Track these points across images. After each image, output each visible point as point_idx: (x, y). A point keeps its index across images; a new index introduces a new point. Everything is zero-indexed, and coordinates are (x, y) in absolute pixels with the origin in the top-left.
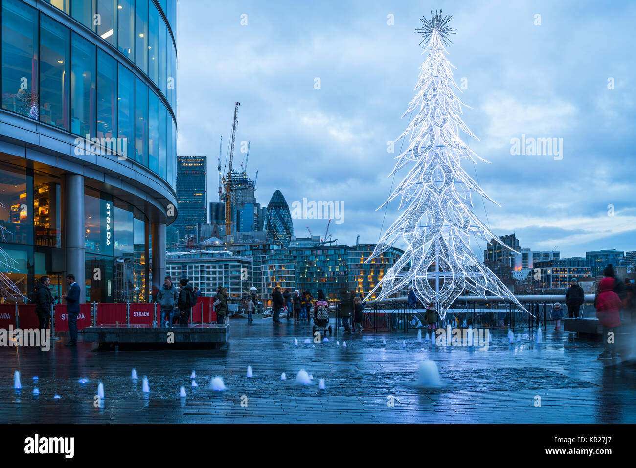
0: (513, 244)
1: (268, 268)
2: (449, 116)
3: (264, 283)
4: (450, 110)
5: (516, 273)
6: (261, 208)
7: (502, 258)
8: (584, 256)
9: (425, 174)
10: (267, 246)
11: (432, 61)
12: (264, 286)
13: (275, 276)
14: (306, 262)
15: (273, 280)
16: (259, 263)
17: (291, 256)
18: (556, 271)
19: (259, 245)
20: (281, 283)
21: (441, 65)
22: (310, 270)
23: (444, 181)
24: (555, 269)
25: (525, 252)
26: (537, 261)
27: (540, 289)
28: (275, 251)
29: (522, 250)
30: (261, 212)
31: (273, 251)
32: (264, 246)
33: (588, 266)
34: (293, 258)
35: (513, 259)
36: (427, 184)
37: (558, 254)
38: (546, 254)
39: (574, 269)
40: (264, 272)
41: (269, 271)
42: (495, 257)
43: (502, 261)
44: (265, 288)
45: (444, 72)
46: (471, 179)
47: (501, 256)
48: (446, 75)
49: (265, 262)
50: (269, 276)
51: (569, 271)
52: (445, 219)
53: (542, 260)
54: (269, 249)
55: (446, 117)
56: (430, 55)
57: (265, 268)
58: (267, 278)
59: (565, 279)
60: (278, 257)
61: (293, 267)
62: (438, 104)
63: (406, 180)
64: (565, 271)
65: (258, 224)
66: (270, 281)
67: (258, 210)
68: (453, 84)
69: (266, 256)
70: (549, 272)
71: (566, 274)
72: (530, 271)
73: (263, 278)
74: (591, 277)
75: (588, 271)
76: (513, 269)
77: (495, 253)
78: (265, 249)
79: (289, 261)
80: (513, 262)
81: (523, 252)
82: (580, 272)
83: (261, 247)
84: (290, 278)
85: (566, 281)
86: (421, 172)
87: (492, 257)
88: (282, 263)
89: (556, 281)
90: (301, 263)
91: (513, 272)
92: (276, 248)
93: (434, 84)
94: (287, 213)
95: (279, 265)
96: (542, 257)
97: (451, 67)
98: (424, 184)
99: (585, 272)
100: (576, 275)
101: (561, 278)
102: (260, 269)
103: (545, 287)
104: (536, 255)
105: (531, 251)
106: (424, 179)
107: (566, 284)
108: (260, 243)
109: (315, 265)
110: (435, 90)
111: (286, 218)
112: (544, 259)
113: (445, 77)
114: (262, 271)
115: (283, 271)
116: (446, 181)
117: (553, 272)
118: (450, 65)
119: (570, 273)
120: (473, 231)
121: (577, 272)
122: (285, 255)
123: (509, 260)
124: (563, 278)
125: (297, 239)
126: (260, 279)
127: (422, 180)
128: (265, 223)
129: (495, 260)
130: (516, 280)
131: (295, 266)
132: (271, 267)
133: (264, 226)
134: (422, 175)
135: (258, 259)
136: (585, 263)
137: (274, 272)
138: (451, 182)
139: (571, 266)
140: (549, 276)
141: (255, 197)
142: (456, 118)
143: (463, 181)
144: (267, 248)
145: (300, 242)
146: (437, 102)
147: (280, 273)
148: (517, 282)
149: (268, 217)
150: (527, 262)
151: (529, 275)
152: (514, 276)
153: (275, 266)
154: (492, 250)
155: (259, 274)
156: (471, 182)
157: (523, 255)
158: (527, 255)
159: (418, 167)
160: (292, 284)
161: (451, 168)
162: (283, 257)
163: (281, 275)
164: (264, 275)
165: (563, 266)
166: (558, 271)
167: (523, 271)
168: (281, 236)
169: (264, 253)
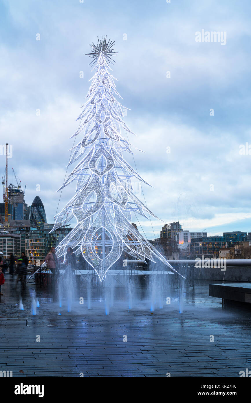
0: (178, 227)
1: (29, 241)
2: (111, 116)
3: (27, 250)
4: (112, 111)
5: (180, 245)
6: (28, 206)
7: (171, 236)
8: (222, 235)
9: (92, 161)
10: (29, 228)
11: (98, 75)
12: (27, 252)
13: (33, 246)
14: (52, 238)
15: (32, 248)
16: (24, 238)
17: (43, 234)
18: (205, 244)
19: (24, 228)
20: (37, 250)
21: (106, 78)
22: (54, 243)
23: (106, 166)
24: (204, 243)
25: (186, 233)
26: (193, 238)
27: (195, 255)
28: (34, 231)
29: (184, 231)
30: (28, 209)
31: (32, 231)
32: (27, 228)
33: (225, 241)
34: (44, 235)
35: (178, 237)
36: (92, 169)
37: (206, 234)
38: (199, 234)
39: (216, 243)
40: (27, 243)
41: (30, 243)
42: (167, 235)
43: (172, 238)
44: (27, 253)
45: (108, 83)
46: (129, 165)
47: (171, 235)
48: (109, 85)
49: (28, 238)
50: (30, 246)
51: (213, 244)
52: (106, 197)
53: (196, 237)
54: (30, 230)
55: (109, 116)
56: (97, 71)
57: (27, 241)
58: (29, 247)
59: (211, 249)
60: (35, 235)
61: (44, 241)
62: (103, 107)
63: (77, 167)
64: (210, 244)
65: (26, 215)
66: (30, 249)
67: (26, 207)
68: (115, 92)
69: (29, 234)
70: (201, 245)
71: (211, 246)
72: (189, 244)
73: (26, 247)
74: (227, 248)
75: (225, 244)
76: (178, 243)
77: (167, 233)
78: (28, 230)
79: (41, 237)
80: (178, 239)
81: (184, 233)
82: (220, 244)
83: (25, 229)
84: (42, 247)
85: (211, 250)
86: (89, 160)
87: (165, 236)
88: (38, 238)
89: (205, 250)
90: (49, 238)
91: (178, 244)
92: (34, 229)
93: (100, 92)
94: (43, 210)
95: (36, 240)
96: (196, 236)
97: (114, 80)
98: (90, 169)
99: (223, 244)
100: (218, 247)
101: (208, 248)
102: (24, 242)
103: (198, 254)
104: (193, 234)
105: (189, 232)
106: (90, 165)
107: (211, 252)
108: (25, 226)
109: (57, 240)
110: (100, 96)
111: (42, 212)
112: (197, 237)
113: (108, 86)
114: (26, 243)
115: (38, 243)
116: (107, 167)
117: (203, 244)
118: (113, 79)
119: (214, 245)
120: (133, 208)
121: (218, 244)
122: (39, 234)
123: (175, 237)
124: (210, 248)
125: (48, 224)
126: (25, 247)
127: (89, 166)
128: (30, 216)
129: (167, 237)
130: (180, 249)
131: (45, 240)
132: (31, 241)
133: (29, 217)
134: (89, 163)
135: (24, 236)
136: (223, 239)
137: (33, 243)
138: (112, 167)
139: (214, 241)
140: (201, 247)
141: (24, 200)
142: (117, 118)
143: (122, 166)
144: (29, 229)
145: (49, 226)
146: (102, 106)
147: (36, 244)
148: (181, 250)
149: (31, 212)
150: (187, 238)
151: (188, 246)
152: (179, 247)
153: (33, 240)
154: (165, 231)
155: (24, 245)
156: (129, 168)
157: (184, 234)
158: (187, 234)
159: (87, 157)
160: (43, 251)
161: (113, 157)
162: (38, 235)
163: (37, 245)
164: (27, 246)
165: (209, 241)
166: (206, 244)
167: (184, 244)
168: (39, 222)
169: (27, 233)
